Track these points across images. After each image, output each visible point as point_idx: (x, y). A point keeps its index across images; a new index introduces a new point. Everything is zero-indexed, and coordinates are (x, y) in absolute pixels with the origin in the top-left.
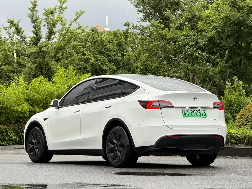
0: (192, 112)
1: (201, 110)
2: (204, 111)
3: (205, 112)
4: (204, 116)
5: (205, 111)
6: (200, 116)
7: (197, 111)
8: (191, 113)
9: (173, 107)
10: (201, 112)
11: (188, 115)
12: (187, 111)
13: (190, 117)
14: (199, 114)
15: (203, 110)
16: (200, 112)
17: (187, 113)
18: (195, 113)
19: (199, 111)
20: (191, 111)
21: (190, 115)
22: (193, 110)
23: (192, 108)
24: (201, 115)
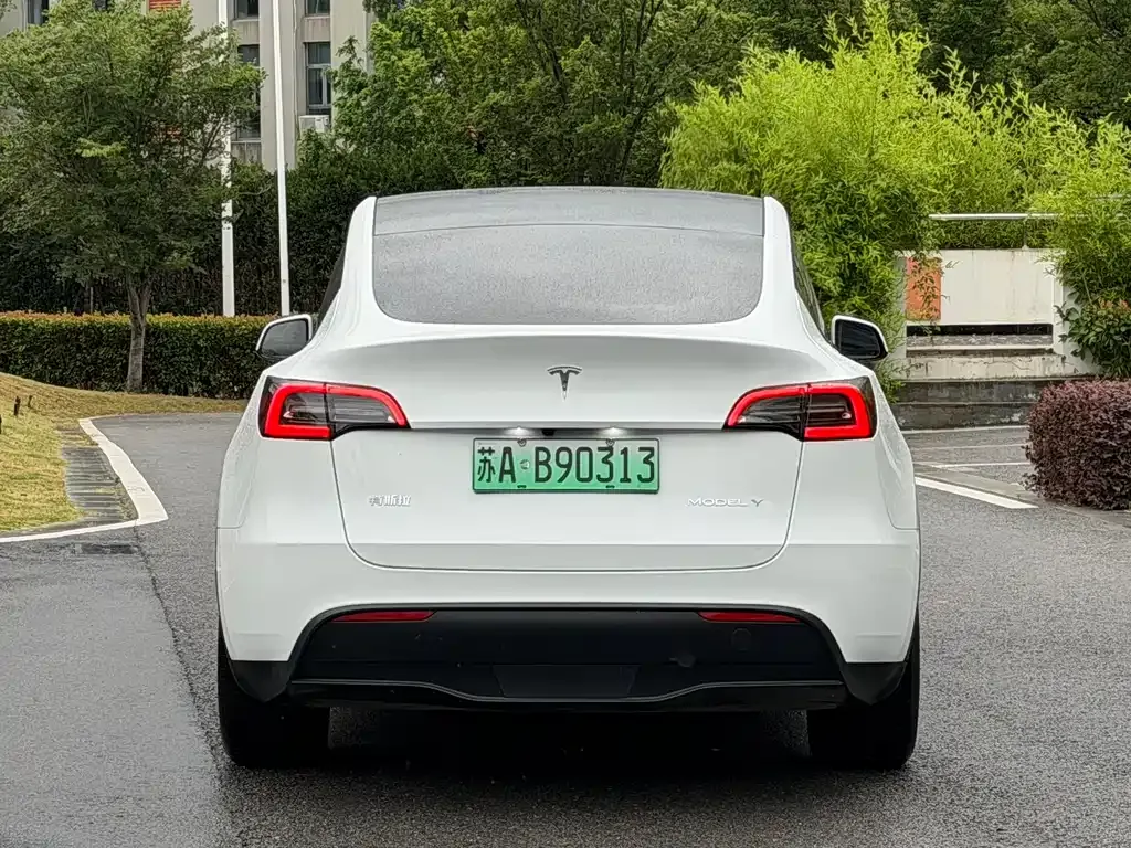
0: (543, 457)
1: (617, 448)
2: (641, 449)
3: (646, 460)
4: (635, 484)
5: (651, 450)
6: (603, 486)
7: (584, 456)
8: (538, 463)
9: (406, 427)
10: (617, 459)
11: (507, 477)
12: (507, 451)
13: (522, 490)
14: (604, 471)
15: (633, 447)
16: (605, 461)
17: (507, 467)
18: (568, 466)
19: (600, 449)
20: (538, 450)
21: (525, 475)
22: (553, 445)
23: (549, 433)
24: (618, 474)
